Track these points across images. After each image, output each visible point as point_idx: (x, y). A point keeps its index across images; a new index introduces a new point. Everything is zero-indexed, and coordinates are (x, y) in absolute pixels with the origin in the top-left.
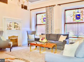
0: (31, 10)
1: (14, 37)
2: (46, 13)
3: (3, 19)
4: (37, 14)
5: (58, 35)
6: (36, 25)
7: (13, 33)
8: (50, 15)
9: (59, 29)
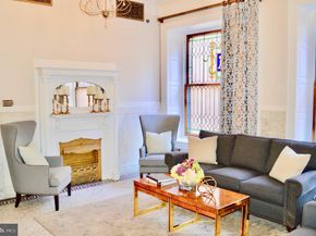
0: (161, 20)
1: (82, 142)
2: (224, 30)
3: (36, 72)
4: (189, 37)
5: (271, 141)
6: (188, 86)
7: (81, 127)
8: (242, 44)
9: (284, 113)
